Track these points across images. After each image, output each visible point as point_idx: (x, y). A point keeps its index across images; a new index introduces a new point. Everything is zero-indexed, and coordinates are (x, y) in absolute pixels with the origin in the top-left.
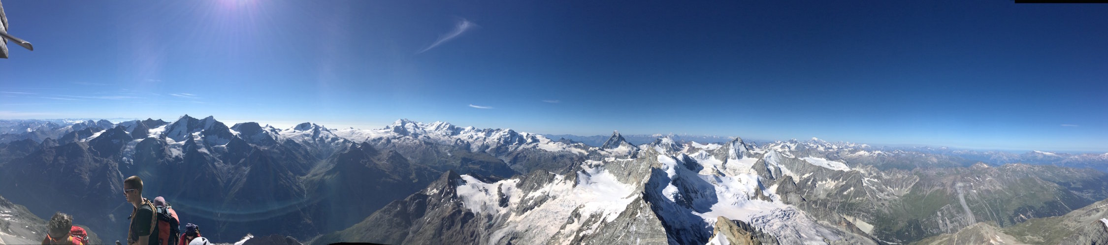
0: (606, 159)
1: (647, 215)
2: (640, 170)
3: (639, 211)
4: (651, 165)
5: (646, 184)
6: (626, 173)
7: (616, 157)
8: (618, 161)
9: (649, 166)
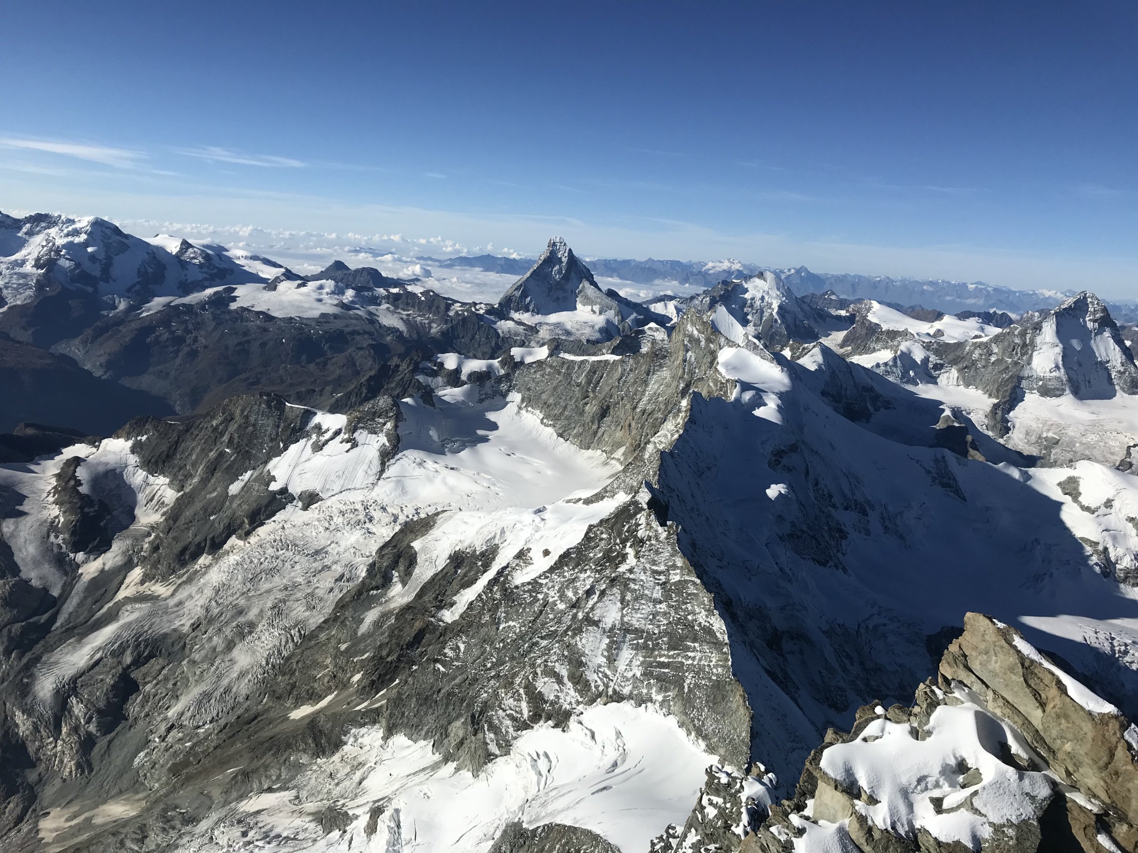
0: (516, 352)
1: (662, 568)
2: (645, 399)
3: (630, 552)
4: (688, 386)
5: (662, 453)
6: (591, 408)
7: (556, 347)
8: (564, 362)
9: (682, 385)
